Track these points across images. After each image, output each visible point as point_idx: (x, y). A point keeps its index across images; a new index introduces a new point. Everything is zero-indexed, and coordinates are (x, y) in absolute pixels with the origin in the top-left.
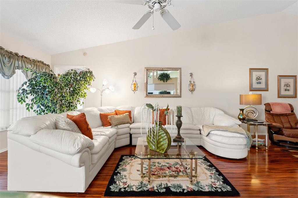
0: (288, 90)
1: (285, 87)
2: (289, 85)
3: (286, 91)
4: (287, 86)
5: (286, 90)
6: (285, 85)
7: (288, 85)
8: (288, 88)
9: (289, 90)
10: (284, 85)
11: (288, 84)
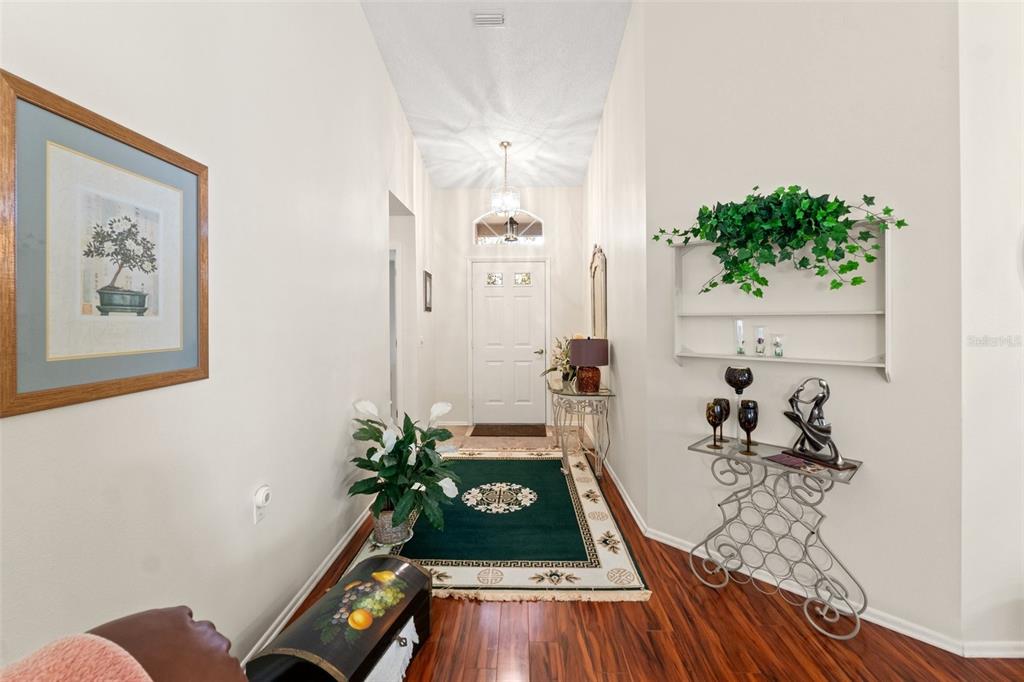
0: (138, 304)
1: (106, 269)
2: (147, 247)
3: (113, 317)
4: (126, 258)
5: (109, 300)
6: (101, 237)
7: (130, 244)
8: (134, 279)
9: (142, 297)
10: (83, 238)
11: (131, 234)
